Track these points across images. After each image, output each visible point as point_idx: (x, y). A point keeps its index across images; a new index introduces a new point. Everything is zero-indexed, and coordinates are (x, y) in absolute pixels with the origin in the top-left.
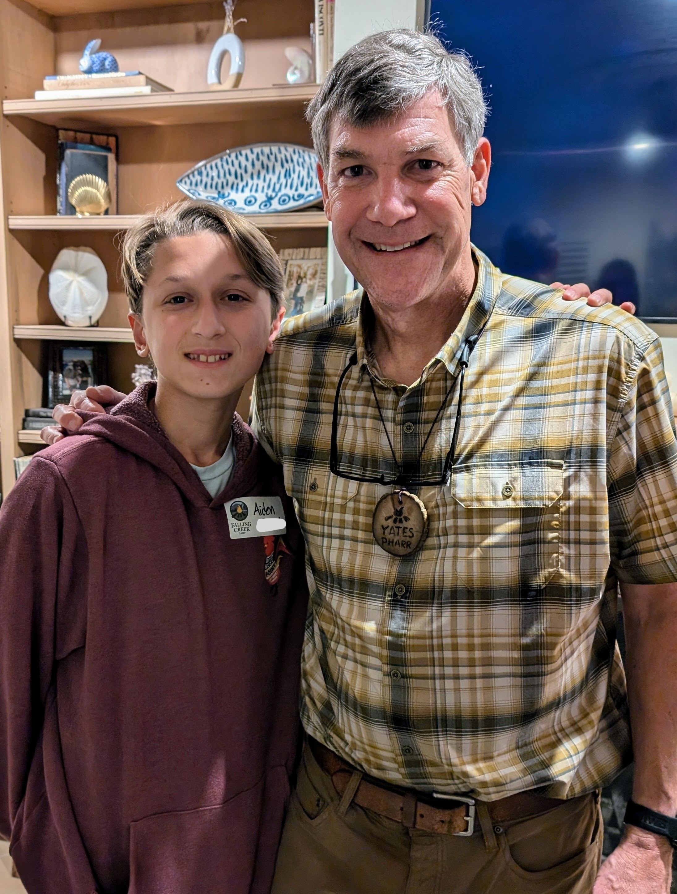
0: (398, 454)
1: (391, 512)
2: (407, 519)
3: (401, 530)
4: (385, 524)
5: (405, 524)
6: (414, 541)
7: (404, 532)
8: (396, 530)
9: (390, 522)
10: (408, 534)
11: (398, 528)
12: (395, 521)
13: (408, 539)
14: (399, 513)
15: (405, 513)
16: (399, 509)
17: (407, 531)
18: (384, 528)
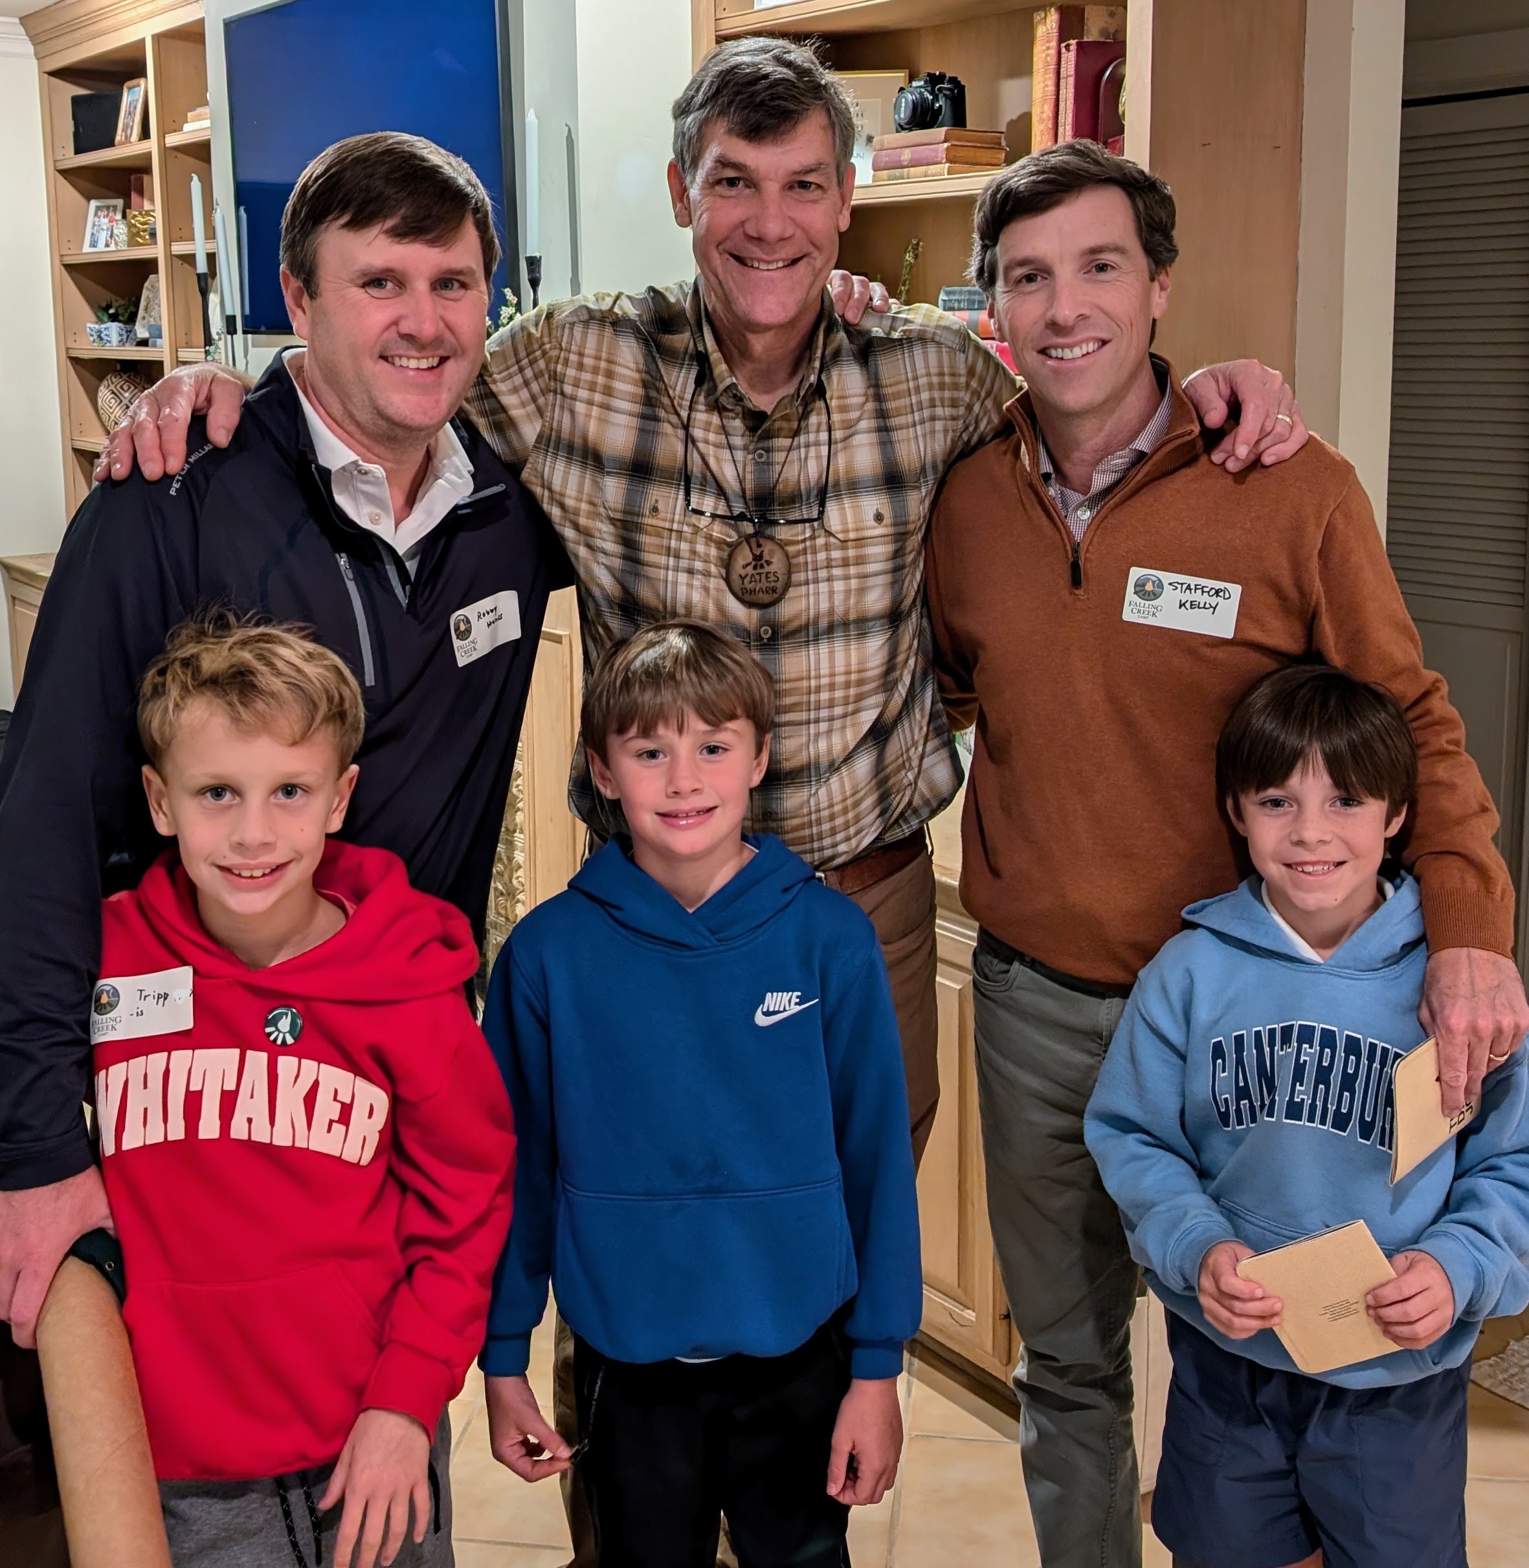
0: (749, 486)
1: (750, 558)
2: (769, 563)
3: (763, 577)
4: (743, 572)
5: (767, 569)
6: (779, 585)
7: (767, 577)
8: (757, 577)
9: (750, 569)
10: (772, 578)
11: (760, 574)
12: (755, 568)
13: (773, 584)
14: (758, 558)
15: (766, 557)
16: (758, 553)
17: (771, 575)
18: (742, 578)
